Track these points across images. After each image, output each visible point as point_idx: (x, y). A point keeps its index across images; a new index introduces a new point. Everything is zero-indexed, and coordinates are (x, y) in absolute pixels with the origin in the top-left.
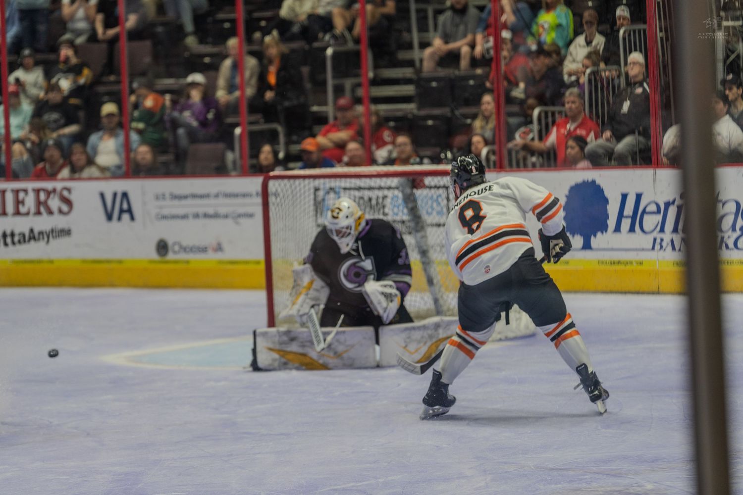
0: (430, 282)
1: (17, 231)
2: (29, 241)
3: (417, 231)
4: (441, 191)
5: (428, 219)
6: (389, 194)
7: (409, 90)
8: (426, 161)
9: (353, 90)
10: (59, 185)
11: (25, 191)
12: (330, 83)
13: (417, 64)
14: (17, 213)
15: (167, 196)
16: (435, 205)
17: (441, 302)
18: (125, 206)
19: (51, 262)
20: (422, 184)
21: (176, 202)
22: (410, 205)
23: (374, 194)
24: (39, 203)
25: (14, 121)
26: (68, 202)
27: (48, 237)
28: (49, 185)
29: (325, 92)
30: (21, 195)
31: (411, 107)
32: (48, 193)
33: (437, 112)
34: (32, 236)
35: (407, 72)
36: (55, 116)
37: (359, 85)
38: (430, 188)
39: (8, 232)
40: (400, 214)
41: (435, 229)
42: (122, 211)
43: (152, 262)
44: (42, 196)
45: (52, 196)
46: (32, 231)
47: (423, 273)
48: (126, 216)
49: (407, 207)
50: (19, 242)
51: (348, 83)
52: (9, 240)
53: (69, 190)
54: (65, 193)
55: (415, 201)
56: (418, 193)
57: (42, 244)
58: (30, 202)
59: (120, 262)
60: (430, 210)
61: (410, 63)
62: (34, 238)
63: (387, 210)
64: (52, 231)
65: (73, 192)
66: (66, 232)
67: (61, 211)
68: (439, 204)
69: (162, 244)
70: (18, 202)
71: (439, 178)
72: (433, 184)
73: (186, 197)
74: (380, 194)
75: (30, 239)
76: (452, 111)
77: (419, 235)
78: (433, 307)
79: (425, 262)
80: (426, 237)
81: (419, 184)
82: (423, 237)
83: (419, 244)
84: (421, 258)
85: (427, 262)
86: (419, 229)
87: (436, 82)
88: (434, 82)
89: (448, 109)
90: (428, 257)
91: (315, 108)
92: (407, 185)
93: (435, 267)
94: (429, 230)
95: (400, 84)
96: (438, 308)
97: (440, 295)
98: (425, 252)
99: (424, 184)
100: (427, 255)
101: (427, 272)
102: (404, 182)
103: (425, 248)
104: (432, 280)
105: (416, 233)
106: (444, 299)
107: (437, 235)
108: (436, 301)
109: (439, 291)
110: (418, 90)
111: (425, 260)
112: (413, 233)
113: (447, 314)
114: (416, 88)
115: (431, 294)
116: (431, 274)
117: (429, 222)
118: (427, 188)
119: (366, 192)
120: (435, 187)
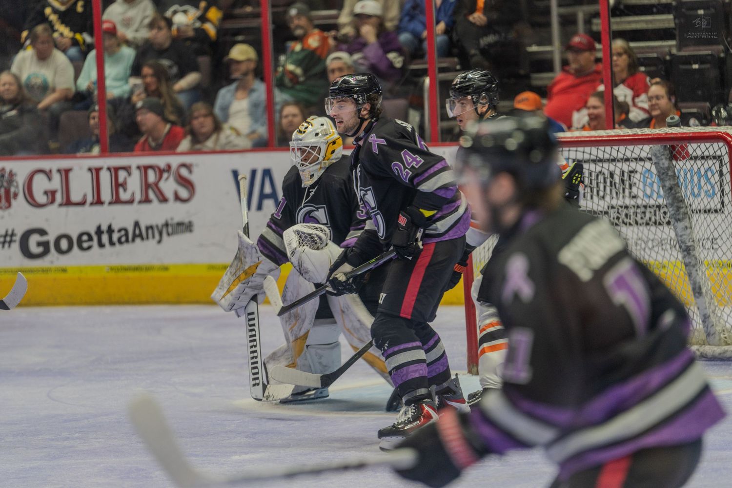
0: (697, 291)
1: (115, 227)
2: (133, 240)
3: (678, 220)
4: (710, 162)
6: (638, 167)
7: (666, 20)
8: (692, 121)
9: (588, 22)
10: (174, 161)
11: (127, 169)
12: (555, 11)
14: (117, 201)
16: (703, 182)
17: (713, 319)
18: (268, 190)
19: (166, 269)
20: (683, 153)
22: (668, 184)
23: (616, 168)
24: (146, 186)
25: (112, 71)
26: (187, 184)
27: (161, 234)
28: (161, 161)
29: (548, 25)
30: (122, 174)
31: (669, 45)
32: (160, 172)
33: (705, 51)
34: (138, 233)
36: (165, 63)
37: (596, 15)
38: (696, 158)
39: (104, 228)
40: (655, 196)
41: (703, 216)
42: (263, 196)
44: (152, 177)
45: (165, 175)
46: (137, 224)
47: (687, 278)
48: (268, 203)
49: (664, 186)
50: (120, 242)
51: (581, 13)
52: (105, 238)
53: (188, 167)
54: (184, 172)
55: (674, 177)
57: (152, 243)
58: (134, 183)
60: (696, 191)
62: (141, 235)
63: (634, 190)
64: (167, 225)
65: (195, 170)
66: (186, 227)
67: (177, 198)
68: (708, 180)
70: (118, 185)
71: (708, 145)
72: (699, 153)
74: (625, 167)
75: (135, 236)
76: (726, 50)
77: (681, 225)
78: (701, 326)
79: (690, 263)
80: (691, 228)
81: (680, 154)
82: (686, 227)
83: (680, 238)
84: (684, 257)
85: (693, 262)
86: (681, 216)
87: (704, 9)
88: (700, 9)
89: (721, 47)
90: (694, 256)
91: (534, 48)
92: (663, 155)
93: (704, 270)
94: (694, 218)
95: (652, 13)
96: (707, 328)
97: (711, 310)
98: (689, 250)
99: (687, 153)
100: (692, 253)
101: (692, 277)
102: (659, 151)
103: (689, 244)
104: (700, 288)
105: (676, 224)
106: (717, 316)
107: (706, 226)
108: (705, 318)
109: (710, 303)
110: (677, 21)
111: (690, 260)
112: (672, 223)
113: (722, 336)
114: (675, 18)
115: (698, 308)
116: (698, 279)
117: (694, 207)
118: (691, 159)
119: (606, 165)
120: (703, 158)
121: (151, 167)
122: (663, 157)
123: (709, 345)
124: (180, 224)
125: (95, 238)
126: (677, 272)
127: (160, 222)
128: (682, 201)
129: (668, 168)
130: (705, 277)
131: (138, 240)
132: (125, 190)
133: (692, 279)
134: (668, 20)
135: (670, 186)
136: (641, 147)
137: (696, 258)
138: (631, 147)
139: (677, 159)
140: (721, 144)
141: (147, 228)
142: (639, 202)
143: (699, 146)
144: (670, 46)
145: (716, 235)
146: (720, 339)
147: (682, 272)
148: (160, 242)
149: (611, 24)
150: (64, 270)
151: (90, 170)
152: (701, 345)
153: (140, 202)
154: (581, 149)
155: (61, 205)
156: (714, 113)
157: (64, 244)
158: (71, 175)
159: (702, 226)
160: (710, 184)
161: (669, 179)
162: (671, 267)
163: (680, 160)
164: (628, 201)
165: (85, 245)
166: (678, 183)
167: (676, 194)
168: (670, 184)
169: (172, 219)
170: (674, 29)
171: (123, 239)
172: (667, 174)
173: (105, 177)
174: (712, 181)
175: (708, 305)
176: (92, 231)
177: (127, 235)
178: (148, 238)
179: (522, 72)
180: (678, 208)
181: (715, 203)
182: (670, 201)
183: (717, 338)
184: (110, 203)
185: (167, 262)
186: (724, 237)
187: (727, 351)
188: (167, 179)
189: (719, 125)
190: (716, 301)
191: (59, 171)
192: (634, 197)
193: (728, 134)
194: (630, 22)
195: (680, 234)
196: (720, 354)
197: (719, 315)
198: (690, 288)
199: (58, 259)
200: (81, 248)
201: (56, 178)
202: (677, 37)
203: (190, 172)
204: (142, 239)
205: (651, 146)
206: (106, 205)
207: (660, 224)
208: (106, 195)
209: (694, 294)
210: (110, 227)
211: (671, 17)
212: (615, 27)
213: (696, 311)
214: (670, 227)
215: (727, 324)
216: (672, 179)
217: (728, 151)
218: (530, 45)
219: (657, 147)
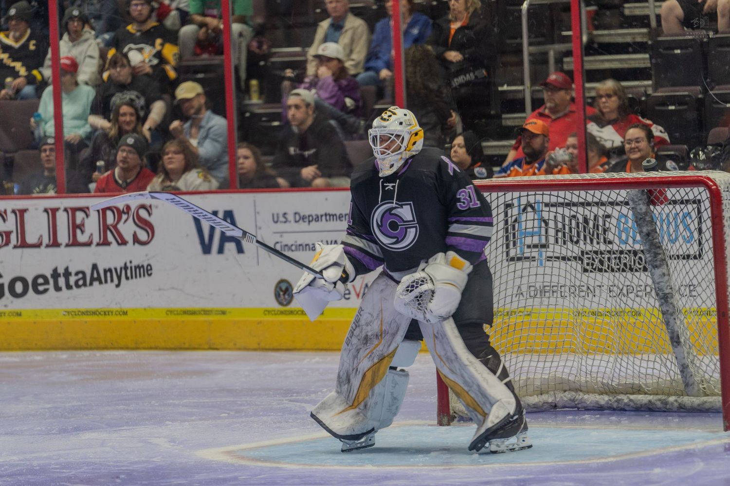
0: (675, 340)
1: (73, 270)
2: (91, 284)
3: (655, 267)
4: (690, 207)
5: (672, 249)
6: (614, 211)
7: (641, 59)
8: (669, 164)
9: (559, 61)
11: (85, 210)
12: (526, 50)
13: (653, 23)
14: (74, 243)
15: (290, 217)
16: (681, 228)
17: (692, 369)
19: (125, 313)
20: (662, 198)
21: (303, 226)
22: (645, 230)
23: (591, 212)
24: (105, 228)
25: (69, 109)
26: (147, 226)
27: (119, 278)
28: (120, 201)
29: (521, 63)
30: (80, 216)
32: (119, 213)
33: (682, 91)
34: (96, 276)
35: (638, 34)
37: (569, 53)
38: (675, 202)
39: (61, 271)
40: (630, 241)
41: (682, 262)
42: (224, 239)
43: (268, 312)
44: (110, 219)
45: (124, 217)
46: (95, 267)
47: (664, 327)
48: (230, 247)
49: (641, 232)
50: (77, 286)
51: (553, 51)
52: (62, 281)
54: (143, 213)
55: (652, 222)
56: (657, 210)
57: (110, 286)
58: (92, 226)
59: (224, 313)
61: (642, 21)
62: (99, 279)
63: (609, 236)
64: (126, 268)
65: (155, 211)
66: (145, 270)
67: (136, 240)
69: (284, 286)
70: (75, 227)
71: (688, 189)
72: (678, 197)
73: (318, 218)
74: (600, 211)
75: (93, 280)
76: (705, 91)
77: (658, 272)
78: (680, 377)
79: (668, 311)
80: (669, 275)
81: (658, 199)
82: (664, 274)
83: (657, 286)
84: (661, 305)
85: (671, 311)
86: (658, 263)
87: (681, 48)
88: (677, 48)
89: (699, 88)
90: (672, 303)
91: (505, 88)
92: (640, 200)
93: (682, 319)
94: (673, 264)
95: (627, 53)
96: (686, 378)
97: (689, 360)
98: (667, 298)
99: (666, 198)
100: (670, 301)
101: (670, 325)
102: (636, 195)
103: (667, 291)
104: (678, 337)
105: (653, 270)
106: (696, 366)
107: (684, 273)
108: (684, 368)
109: (688, 353)
110: (654, 61)
111: (667, 308)
112: (649, 270)
113: (701, 386)
114: (651, 58)
115: (676, 358)
116: (676, 328)
117: (672, 253)
118: (670, 204)
119: (581, 210)
120: (682, 203)
121: (109, 208)
122: (640, 202)
123: (688, 396)
124: (138, 267)
125: (51, 281)
126: (654, 320)
127: (119, 265)
128: (660, 247)
129: (646, 213)
130: (684, 326)
131: (96, 283)
132: (83, 232)
133: (670, 328)
134: (643, 59)
135: (647, 232)
136: (617, 191)
137: (674, 306)
138: (607, 192)
139: (654, 204)
140: (702, 189)
141: (105, 271)
142: (615, 248)
143: (678, 191)
144: (646, 86)
145: (695, 282)
146: (699, 390)
147: (659, 320)
148: (118, 286)
149: (585, 64)
150: (19, 314)
151: (46, 210)
152: (679, 396)
153: (98, 244)
154: (555, 193)
155: (15, 247)
156: (692, 156)
157: (19, 288)
158: (26, 216)
159: (681, 275)
160: (690, 230)
161: (647, 225)
162: (648, 315)
163: (658, 205)
164: (603, 247)
165: (41, 288)
166: (655, 229)
167: (654, 240)
168: (648, 230)
169: (131, 262)
170: (650, 68)
171: (81, 282)
172: (645, 219)
173: (62, 219)
174: (692, 227)
175: (686, 355)
176: (48, 274)
177: (84, 278)
178: (106, 282)
179: (492, 112)
180: (656, 254)
181: (694, 249)
182: (647, 247)
183: (696, 388)
184: (67, 245)
185: (125, 306)
186: (704, 285)
187: (706, 402)
188: (126, 221)
189: (697, 168)
190: (694, 351)
191: (14, 211)
192: (610, 242)
193: (709, 179)
194: (603, 61)
195: (657, 281)
196: (699, 405)
197: (698, 365)
198: (668, 338)
199: (12, 302)
200: (37, 292)
201: (11, 218)
202: (653, 78)
203: (150, 214)
204: (101, 283)
205: (628, 190)
206: (62, 247)
207: (636, 271)
208: (63, 236)
209: (672, 343)
210: (67, 269)
211: (647, 56)
212: (588, 66)
213: (674, 362)
214: (646, 273)
215: (706, 374)
216: (649, 225)
217: (709, 196)
218: (502, 85)
219: (634, 192)
